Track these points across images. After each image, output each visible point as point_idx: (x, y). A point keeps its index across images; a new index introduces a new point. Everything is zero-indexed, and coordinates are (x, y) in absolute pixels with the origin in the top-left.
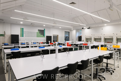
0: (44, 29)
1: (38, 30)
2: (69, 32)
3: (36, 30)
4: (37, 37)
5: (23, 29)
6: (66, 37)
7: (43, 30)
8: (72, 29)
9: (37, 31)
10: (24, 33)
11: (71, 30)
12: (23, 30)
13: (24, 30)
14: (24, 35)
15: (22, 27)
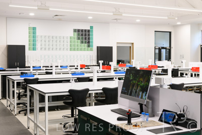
0: (91, 27)
1: (75, 31)
2: (170, 33)
3: (68, 32)
4: (71, 50)
5: (34, 29)
6: (160, 50)
7: (89, 31)
8: (179, 23)
9: (71, 34)
10: (38, 39)
11: (176, 27)
12: (34, 33)
13: (39, 33)
14: (38, 46)
15: (32, 26)
